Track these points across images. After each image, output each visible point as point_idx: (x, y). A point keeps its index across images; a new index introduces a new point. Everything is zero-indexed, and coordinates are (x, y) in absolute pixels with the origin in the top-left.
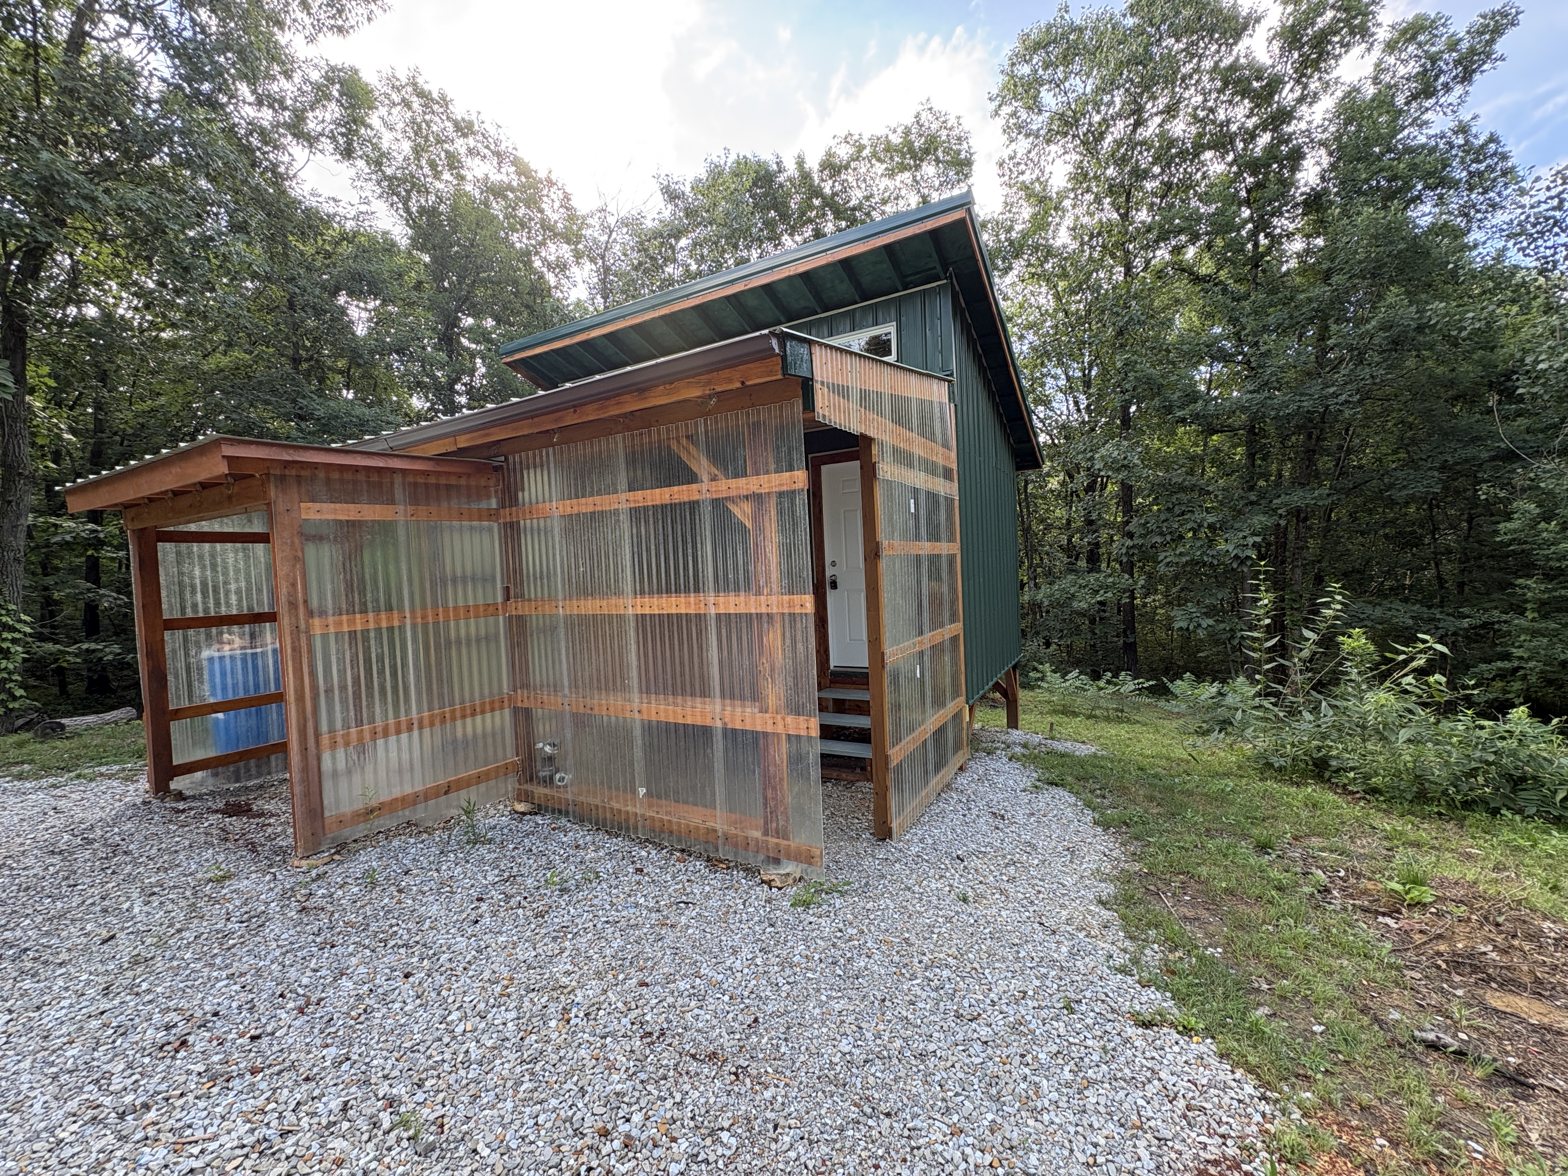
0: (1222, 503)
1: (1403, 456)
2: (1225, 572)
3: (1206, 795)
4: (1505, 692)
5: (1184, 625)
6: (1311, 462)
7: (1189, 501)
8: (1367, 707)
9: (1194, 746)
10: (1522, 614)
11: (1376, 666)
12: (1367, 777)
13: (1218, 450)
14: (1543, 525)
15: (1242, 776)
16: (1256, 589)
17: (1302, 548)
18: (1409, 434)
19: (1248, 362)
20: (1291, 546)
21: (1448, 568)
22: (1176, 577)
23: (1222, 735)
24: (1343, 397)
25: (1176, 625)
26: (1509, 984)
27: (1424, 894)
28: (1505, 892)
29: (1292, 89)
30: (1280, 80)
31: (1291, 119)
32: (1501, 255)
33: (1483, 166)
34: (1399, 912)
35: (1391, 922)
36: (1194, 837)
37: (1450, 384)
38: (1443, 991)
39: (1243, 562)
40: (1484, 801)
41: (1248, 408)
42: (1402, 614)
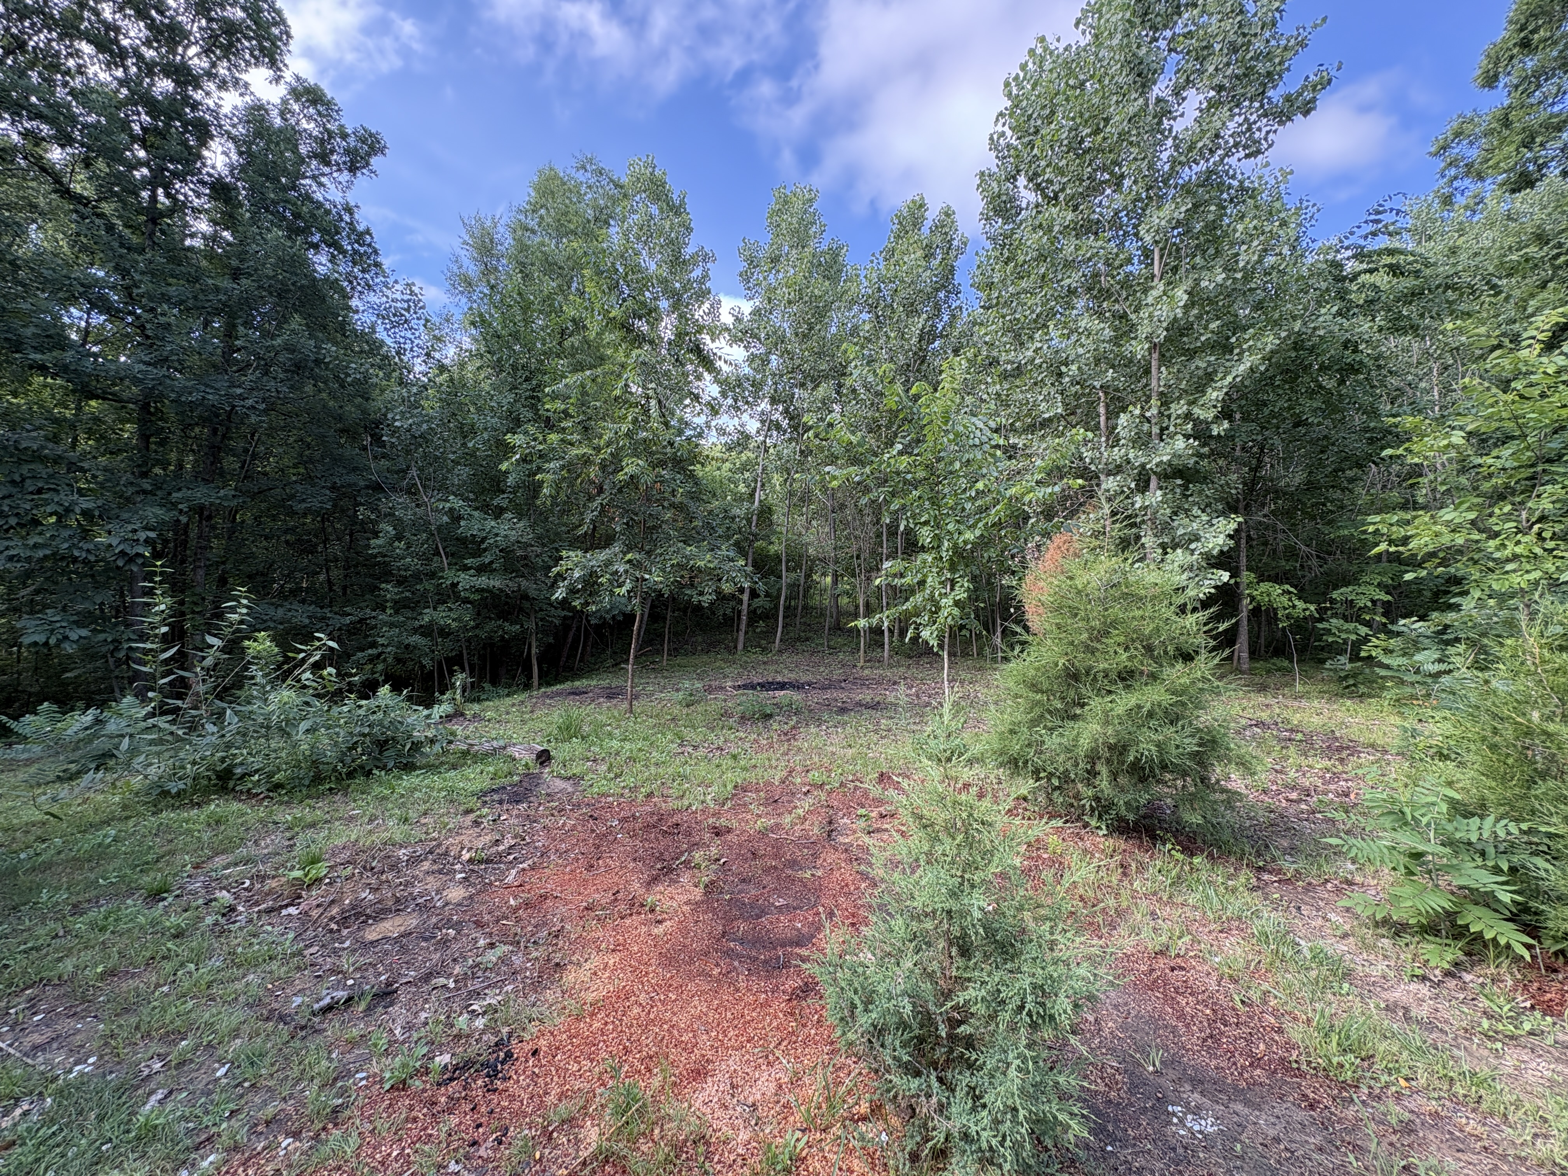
0: (102, 485)
1: (302, 471)
2: (106, 570)
3: (74, 859)
4: (373, 673)
5: (40, 638)
6: (216, 460)
7: (51, 476)
8: (271, 708)
9: (54, 799)
10: (384, 610)
11: (279, 667)
12: (271, 775)
13: (97, 420)
14: (396, 544)
15: (128, 818)
16: (150, 592)
17: (205, 548)
18: (307, 453)
19: (142, 327)
20: (193, 543)
21: (335, 573)
22: (28, 575)
23: (100, 775)
24: (250, 402)
25: (26, 640)
26: (380, 914)
27: (321, 870)
28: (376, 839)
29: (198, 55)
30: (186, 35)
31: (197, 86)
32: (373, 328)
33: (362, 250)
34: (300, 897)
35: (292, 910)
36: (51, 924)
37: (340, 418)
38: (335, 951)
39: (131, 560)
40: (362, 767)
41: (141, 381)
42: (300, 614)
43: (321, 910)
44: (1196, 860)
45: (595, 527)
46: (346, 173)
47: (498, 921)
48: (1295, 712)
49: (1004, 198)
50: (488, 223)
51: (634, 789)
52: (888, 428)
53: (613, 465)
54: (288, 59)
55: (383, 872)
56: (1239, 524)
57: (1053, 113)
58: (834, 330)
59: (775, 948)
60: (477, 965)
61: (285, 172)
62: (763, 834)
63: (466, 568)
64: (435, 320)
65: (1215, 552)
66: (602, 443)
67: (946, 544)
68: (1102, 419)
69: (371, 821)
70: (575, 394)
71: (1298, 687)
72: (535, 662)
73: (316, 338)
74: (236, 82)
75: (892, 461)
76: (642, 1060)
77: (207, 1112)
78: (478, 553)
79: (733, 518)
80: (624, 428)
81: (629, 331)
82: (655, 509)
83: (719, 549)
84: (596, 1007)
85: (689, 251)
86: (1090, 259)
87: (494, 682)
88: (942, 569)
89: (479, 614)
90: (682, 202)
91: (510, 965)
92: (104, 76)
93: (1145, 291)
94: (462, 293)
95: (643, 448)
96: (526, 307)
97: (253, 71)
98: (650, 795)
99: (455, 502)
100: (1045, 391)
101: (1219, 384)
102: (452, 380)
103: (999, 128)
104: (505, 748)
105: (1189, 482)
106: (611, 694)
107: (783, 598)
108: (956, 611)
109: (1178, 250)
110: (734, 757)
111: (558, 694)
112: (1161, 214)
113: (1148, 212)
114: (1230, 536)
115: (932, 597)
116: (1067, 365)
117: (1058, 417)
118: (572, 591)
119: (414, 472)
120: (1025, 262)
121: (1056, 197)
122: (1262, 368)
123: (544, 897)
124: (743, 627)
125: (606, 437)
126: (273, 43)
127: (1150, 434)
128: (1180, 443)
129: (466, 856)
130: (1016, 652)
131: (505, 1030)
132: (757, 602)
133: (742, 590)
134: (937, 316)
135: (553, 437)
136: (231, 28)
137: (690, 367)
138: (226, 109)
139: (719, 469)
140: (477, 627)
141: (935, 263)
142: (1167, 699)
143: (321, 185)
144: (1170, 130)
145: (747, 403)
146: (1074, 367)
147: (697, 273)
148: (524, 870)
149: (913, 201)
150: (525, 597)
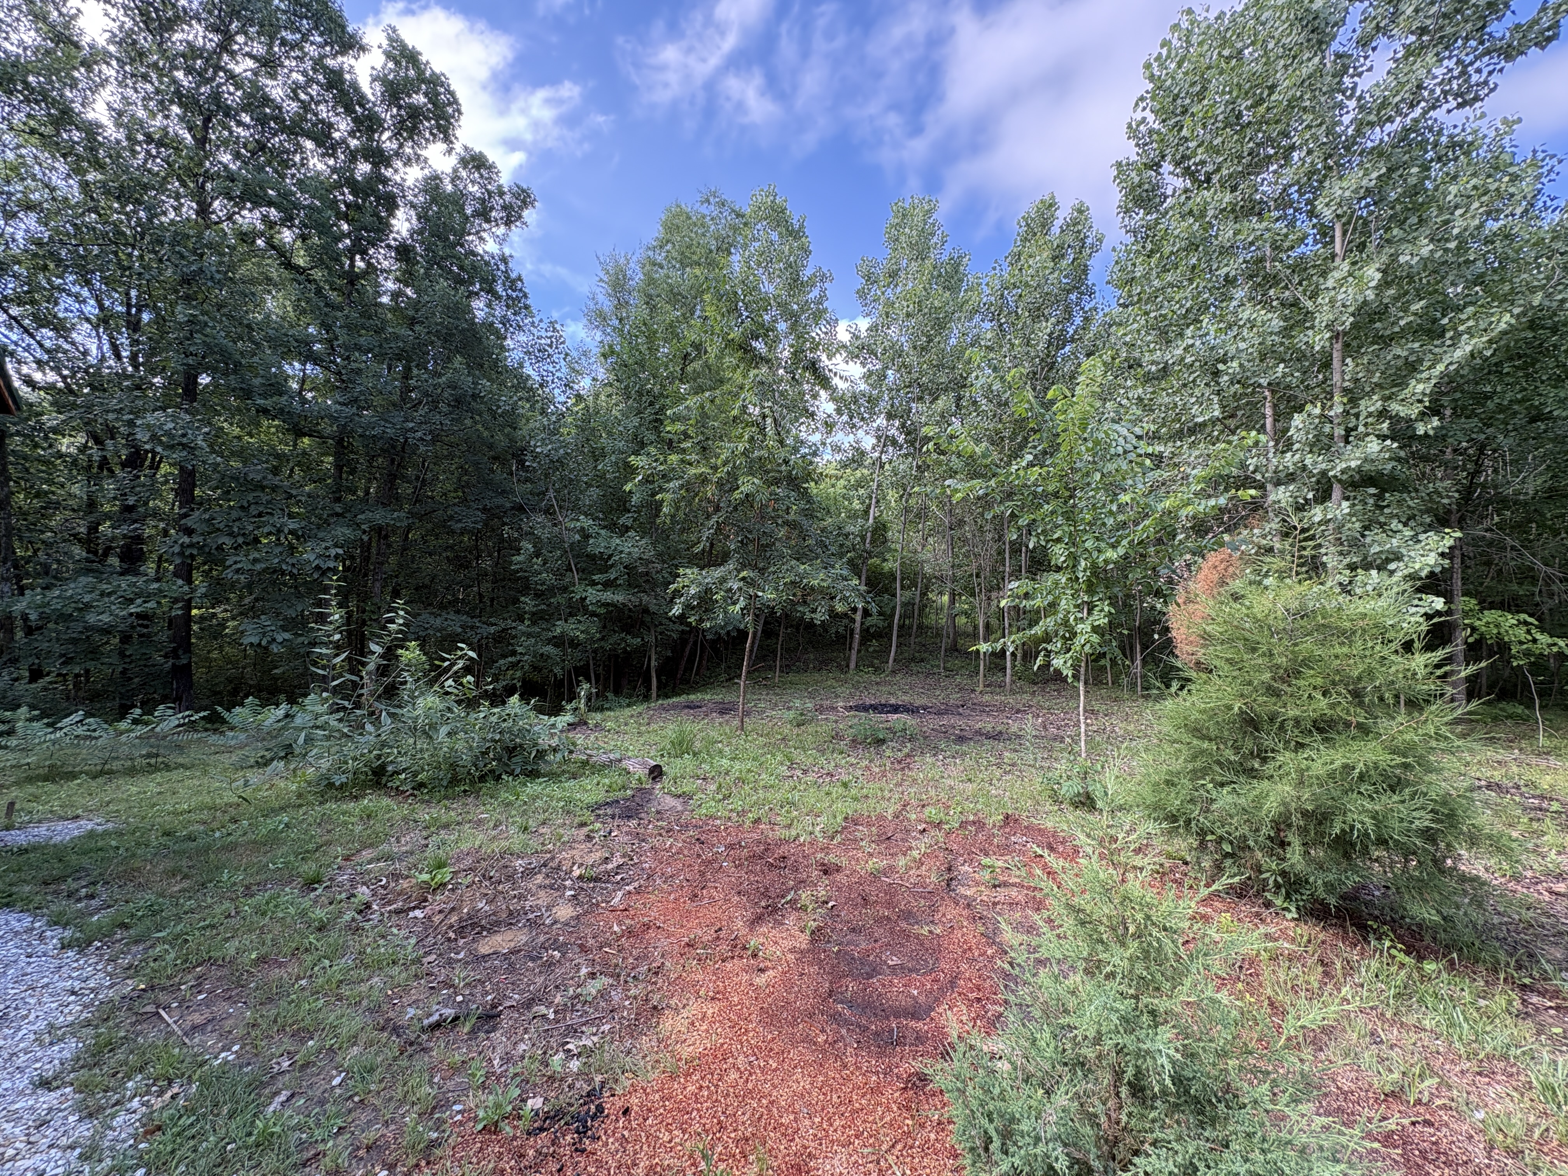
1: (460, 494)
3: (255, 842)
4: (513, 679)
5: (255, 640)
6: (393, 486)
7: (269, 502)
8: (416, 713)
9: (246, 785)
10: (523, 622)
11: (427, 674)
12: (415, 775)
13: (304, 453)
14: (535, 560)
15: (300, 806)
16: (327, 603)
17: (382, 563)
18: (465, 478)
19: (340, 374)
20: (372, 559)
21: (486, 586)
22: (250, 586)
23: (283, 763)
24: (419, 434)
25: (246, 641)
26: (493, 926)
27: (445, 875)
28: (496, 847)
29: (390, 139)
30: (380, 122)
31: (388, 165)
32: (521, 365)
33: (514, 295)
34: (426, 900)
35: (418, 913)
36: (227, 904)
37: (491, 447)
38: (450, 962)
39: (324, 573)
40: (492, 771)
41: (336, 419)
42: (454, 623)
43: (441, 916)
44: (1430, 967)
45: (712, 545)
46: (502, 227)
47: (601, 948)
48: (1544, 772)
49: (1146, 186)
50: (622, 261)
51: (742, 813)
52: (1012, 439)
53: (729, 484)
54: (458, 133)
55: (500, 882)
56: (1456, 539)
57: (1204, 89)
58: (953, 341)
59: (887, 1018)
60: (578, 996)
61: (452, 229)
62: (875, 876)
63: (593, 584)
64: (574, 354)
65: (1423, 574)
66: (719, 462)
67: (1083, 563)
68: (1269, 422)
69: (495, 826)
70: (694, 414)
71: (1542, 740)
72: (654, 674)
73: (474, 376)
74: (418, 157)
75: (1022, 473)
76: (737, 1142)
77: (318, 1125)
78: (606, 569)
79: (847, 535)
80: (741, 447)
81: (746, 351)
82: (769, 526)
83: (833, 567)
84: (693, 1066)
85: (806, 274)
86: (1252, 244)
87: (617, 692)
88: (1077, 591)
89: (604, 627)
90: (802, 226)
91: (609, 1001)
92: (320, 167)
93: (1324, 274)
94: (597, 327)
95: (757, 467)
96: (651, 337)
97: (431, 147)
98: (757, 821)
99: (585, 522)
100: (1197, 392)
101: (1425, 375)
102: (587, 408)
103: (1139, 115)
104: (620, 761)
105: (1383, 491)
106: (724, 710)
107: (897, 617)
108: (1095, 639)
109: (1366, 223)
110: (845, 785)
111: (674, 707)
112: (1345, 184)
113: (1327, 184)
114: (1442, 555)
115: (1066, 623)
116: (1225, 362)
117: (1214, 421)
118: (688, 607)
119: (551, 494)
120: (1172, 253)
121: (1208, 180)
122: (1488, 353)
123: (647, 927)
124: (856, 645)
125: (723, 457)
126: (447, 121)
127: (1331, 437)
128: (1373, 446)
129: (577, 872)
130: (1173, 690)
131: (598, 1078)
132: (869, 621)
133: (855, 610)
134: (1068, 320)
135: (674, 458)
136: (415, 113)
137: (806, 387)
138: (410, 182)
139: (833, 486)
140: (603, 639)
141: (1064, 263)
142: (1385, 759)
143: (481, 239)
144: (1354, 89)
145: (863, 419)
146: (1235, 364)
147: (814, 294)
148: (629, 893)
149: (1042, 201)
150: (646, 611)
